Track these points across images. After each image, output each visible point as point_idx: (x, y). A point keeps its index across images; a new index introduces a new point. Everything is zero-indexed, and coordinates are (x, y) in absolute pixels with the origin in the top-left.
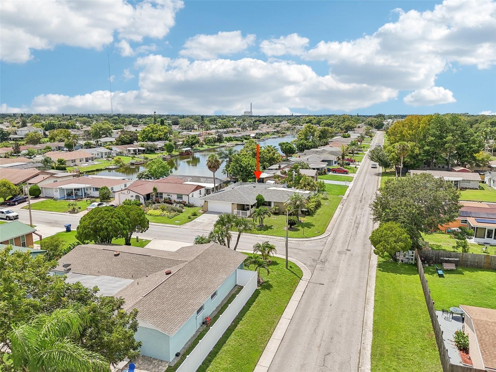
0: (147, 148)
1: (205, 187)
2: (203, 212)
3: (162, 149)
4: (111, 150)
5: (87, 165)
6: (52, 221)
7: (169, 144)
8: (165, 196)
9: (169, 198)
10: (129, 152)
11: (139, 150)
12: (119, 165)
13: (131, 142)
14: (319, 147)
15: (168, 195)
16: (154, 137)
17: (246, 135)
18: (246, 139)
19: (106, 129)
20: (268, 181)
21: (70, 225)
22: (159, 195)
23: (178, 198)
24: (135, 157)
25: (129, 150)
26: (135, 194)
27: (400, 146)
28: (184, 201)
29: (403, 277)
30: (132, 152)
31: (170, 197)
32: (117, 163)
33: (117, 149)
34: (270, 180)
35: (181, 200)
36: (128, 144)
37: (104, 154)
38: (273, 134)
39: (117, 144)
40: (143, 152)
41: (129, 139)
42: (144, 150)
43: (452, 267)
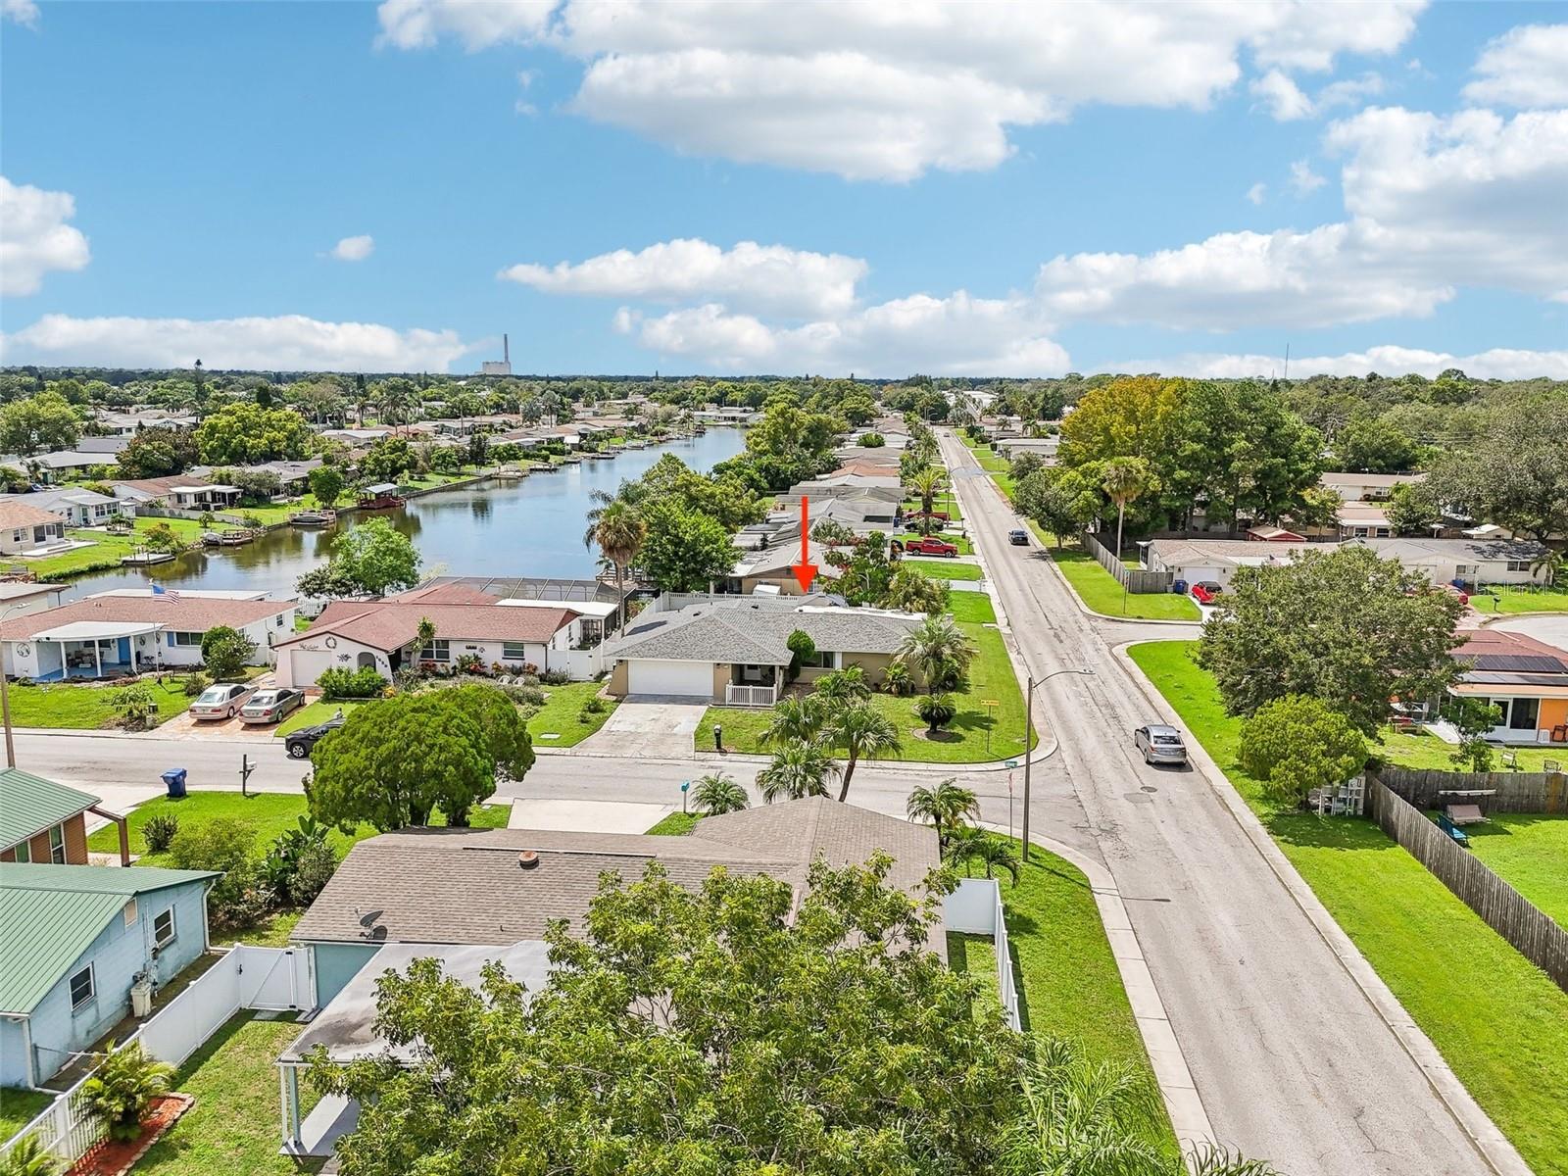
0: (244, 487)
1: (582, 614)
2: (615, 698)
3: (295, 490)
4: (113, 495)
5: (44, 551)
6: (78, 765)
7: (327, 473)
8: (457, 652)
9: (477, 658)
10: (180, 501)
11: (214, 494)
12: (167, 548)
13: (176, 468)
14: (818, 477)
15: (470, 648)
16: (253, 447)
17: (550, 441)
18: (554, 452)
19: (56, 421)
20: (759, 587)
21: (184, 774)
22: (435, 649)
23: (507, 654)
24: (212, 520)
25: (179, 496)
26: (355, 650)
27: (1116, 469)
28: (530, 666)
29: (1365, 854)
30: (191, 502)
31: (477, 652)
32: (159, 543)
33: (133, 493)
34: (761, 583)
35: (518, 664)
36: (167, 473)
37: (92, 513)
38: (630, 436)
39: (124, 476)
40: (231, 501)
41: (171, 457)
42: (233, 495)
43: (1473, 815)
